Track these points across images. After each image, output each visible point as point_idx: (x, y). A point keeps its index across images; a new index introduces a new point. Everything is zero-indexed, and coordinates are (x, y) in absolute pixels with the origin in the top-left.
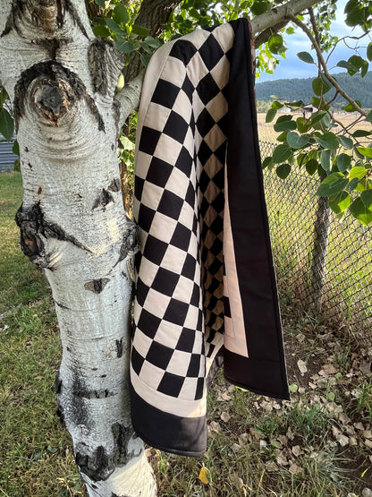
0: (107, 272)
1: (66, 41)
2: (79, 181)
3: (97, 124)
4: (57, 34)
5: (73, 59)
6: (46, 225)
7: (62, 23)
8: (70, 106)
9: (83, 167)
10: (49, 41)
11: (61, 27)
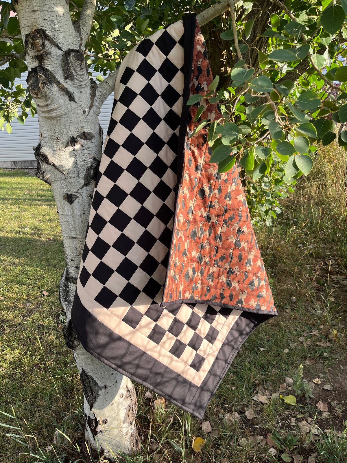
0: (75, 190)
1: (47, 55)
2: (58, 130)
3: (68, 97)
4: (42, 52)
5: (51, 63)
6: (41, 154)
7: (44, 46)
8: (43, 87)
9: (60, 122)
10: (39, 56)
11: (44, 48)
